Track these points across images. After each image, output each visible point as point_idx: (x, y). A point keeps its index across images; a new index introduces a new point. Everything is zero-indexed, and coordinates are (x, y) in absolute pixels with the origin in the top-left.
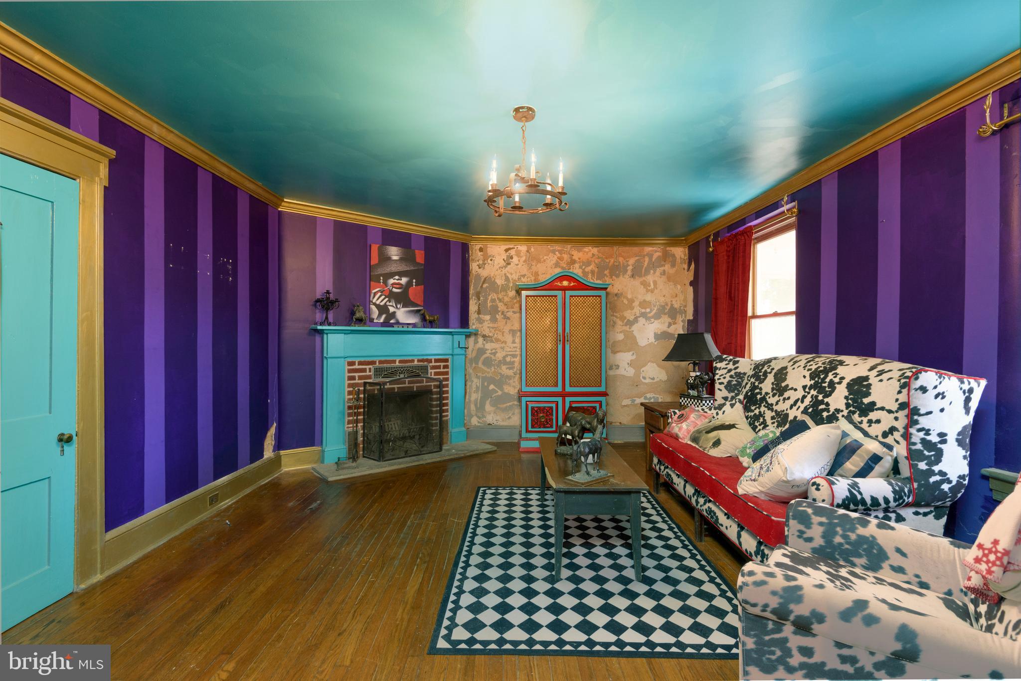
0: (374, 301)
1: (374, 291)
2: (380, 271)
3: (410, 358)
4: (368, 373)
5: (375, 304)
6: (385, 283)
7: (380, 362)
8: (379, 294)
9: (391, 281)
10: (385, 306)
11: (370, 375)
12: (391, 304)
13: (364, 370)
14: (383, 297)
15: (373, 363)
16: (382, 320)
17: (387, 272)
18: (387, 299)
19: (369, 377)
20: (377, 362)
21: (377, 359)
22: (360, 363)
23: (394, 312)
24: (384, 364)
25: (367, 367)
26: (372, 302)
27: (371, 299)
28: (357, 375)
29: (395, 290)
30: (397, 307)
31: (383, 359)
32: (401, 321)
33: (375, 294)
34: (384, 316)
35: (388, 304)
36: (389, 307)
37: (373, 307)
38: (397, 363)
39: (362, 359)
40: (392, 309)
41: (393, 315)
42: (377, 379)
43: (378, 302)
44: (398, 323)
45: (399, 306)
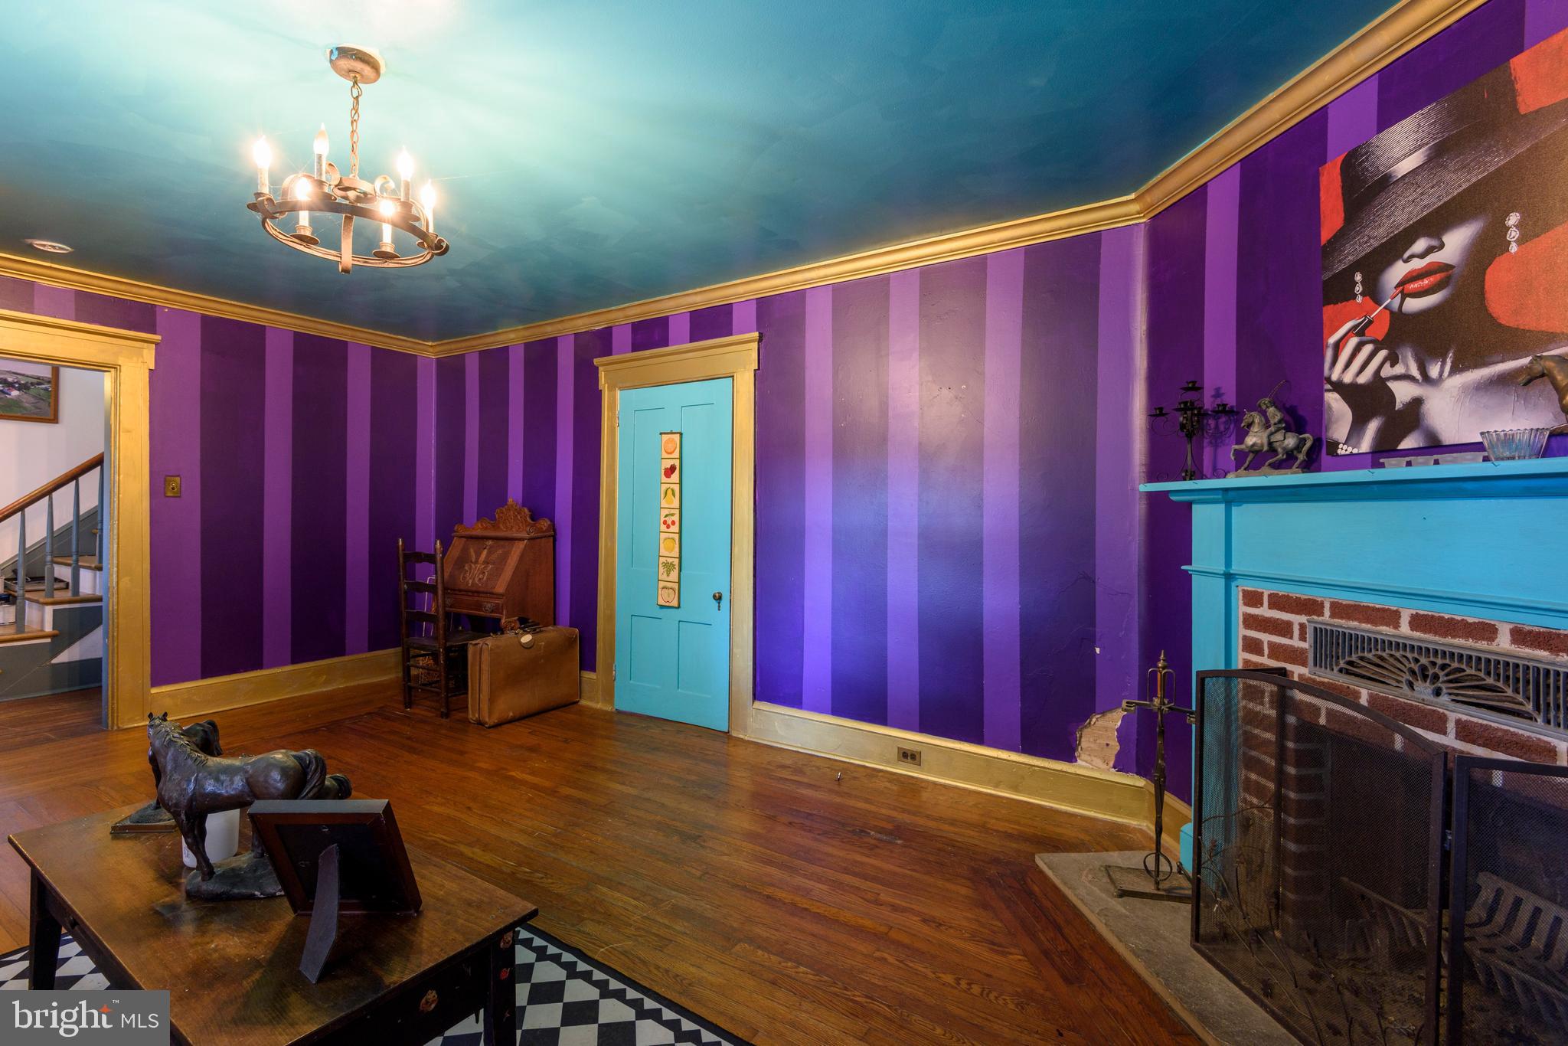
0: (1335, 377)
1: (1332, 340)
2: (1355, 250)
3: (1472, 615)
4: (1296, 642)
5: (1339, 387)
6: (1373, 292)
7: (1338, 610)
8: (1353, 341)
9: (1398, 271)
10: (1379, 383)
11: (1303, 651)
12: (1399, 369)
13: (1284, 629)
14: (1368, 349)
15: (1311, 607)
16: (1366, 445)
17: (1375, 244)
18: (1383, 354)
19: (1297, 657)
20: (1327, 606)
21: (1326, 596)
22: (1277, 602)
23: (1417, 403)
24: (1349, 618)
25: (1297, 619)
26: (1329, 380)
27: (1326, 372)
28: (1265, 638)
29: (1413, 305)
30: (1426, 379)
31: (1347, 598)
32: (1449, 437)
33: (1338, 347)
34: (1373, 427)
35: (1387, 371)
36: (1392, 385)
37: (1333, 399)
38: (1405, 629)
39: (1282, 590)
40: (1403, 392)
41: (1412, 416)
42: (1321, 671)
43: (1348, 378)
44: (1435, 447)
45: (1434, 371)
